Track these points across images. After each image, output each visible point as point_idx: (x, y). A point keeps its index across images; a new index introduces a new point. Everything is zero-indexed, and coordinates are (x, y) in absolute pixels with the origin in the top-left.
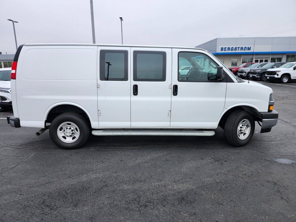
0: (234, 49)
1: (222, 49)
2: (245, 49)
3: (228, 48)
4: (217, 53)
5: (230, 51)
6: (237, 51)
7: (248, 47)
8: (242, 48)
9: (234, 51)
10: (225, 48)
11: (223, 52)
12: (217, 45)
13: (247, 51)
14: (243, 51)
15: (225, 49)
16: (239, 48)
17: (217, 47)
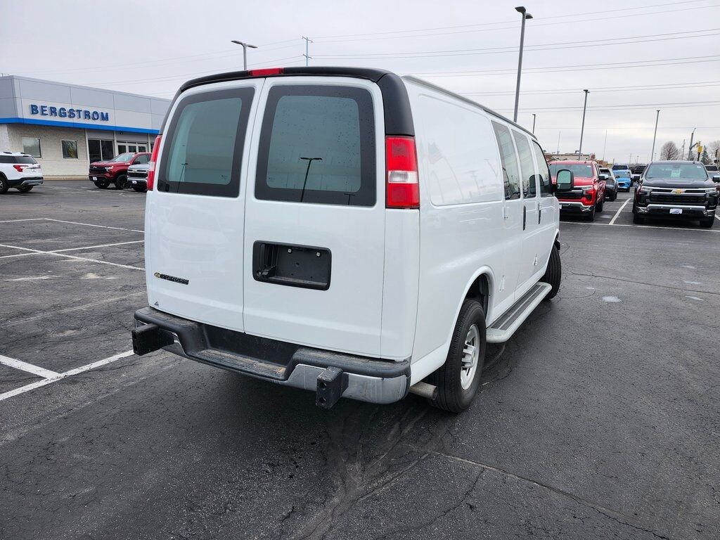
0: (67, 114)
1: (34, 109)
2: (96, 117)
3: (51, 108)
4: (19, 119)
5: (58, 119)
6: (75, 120)
7: (102, 113)
8: (87, 114)
9: (67, 120)
10: (42, 107)
11: (38, 117)
12: (17, 95)
13: (99, 122)
14: (91, 122)
15: (43, 111)
16: (79, 111)
17: (18, 101)
